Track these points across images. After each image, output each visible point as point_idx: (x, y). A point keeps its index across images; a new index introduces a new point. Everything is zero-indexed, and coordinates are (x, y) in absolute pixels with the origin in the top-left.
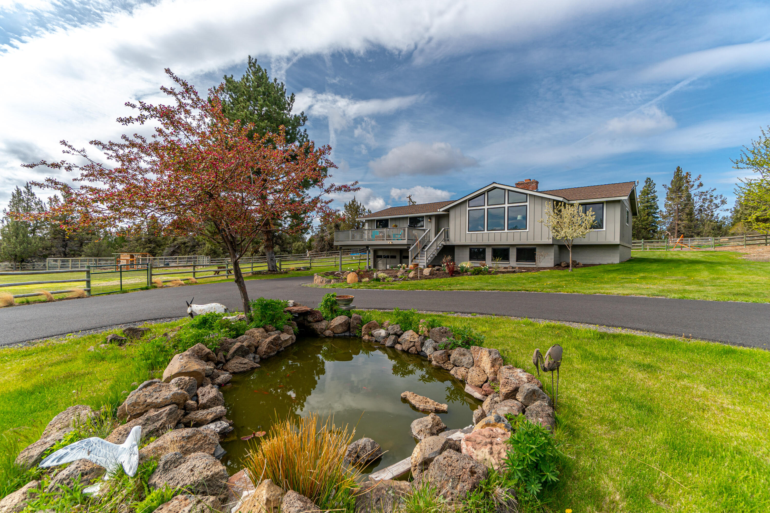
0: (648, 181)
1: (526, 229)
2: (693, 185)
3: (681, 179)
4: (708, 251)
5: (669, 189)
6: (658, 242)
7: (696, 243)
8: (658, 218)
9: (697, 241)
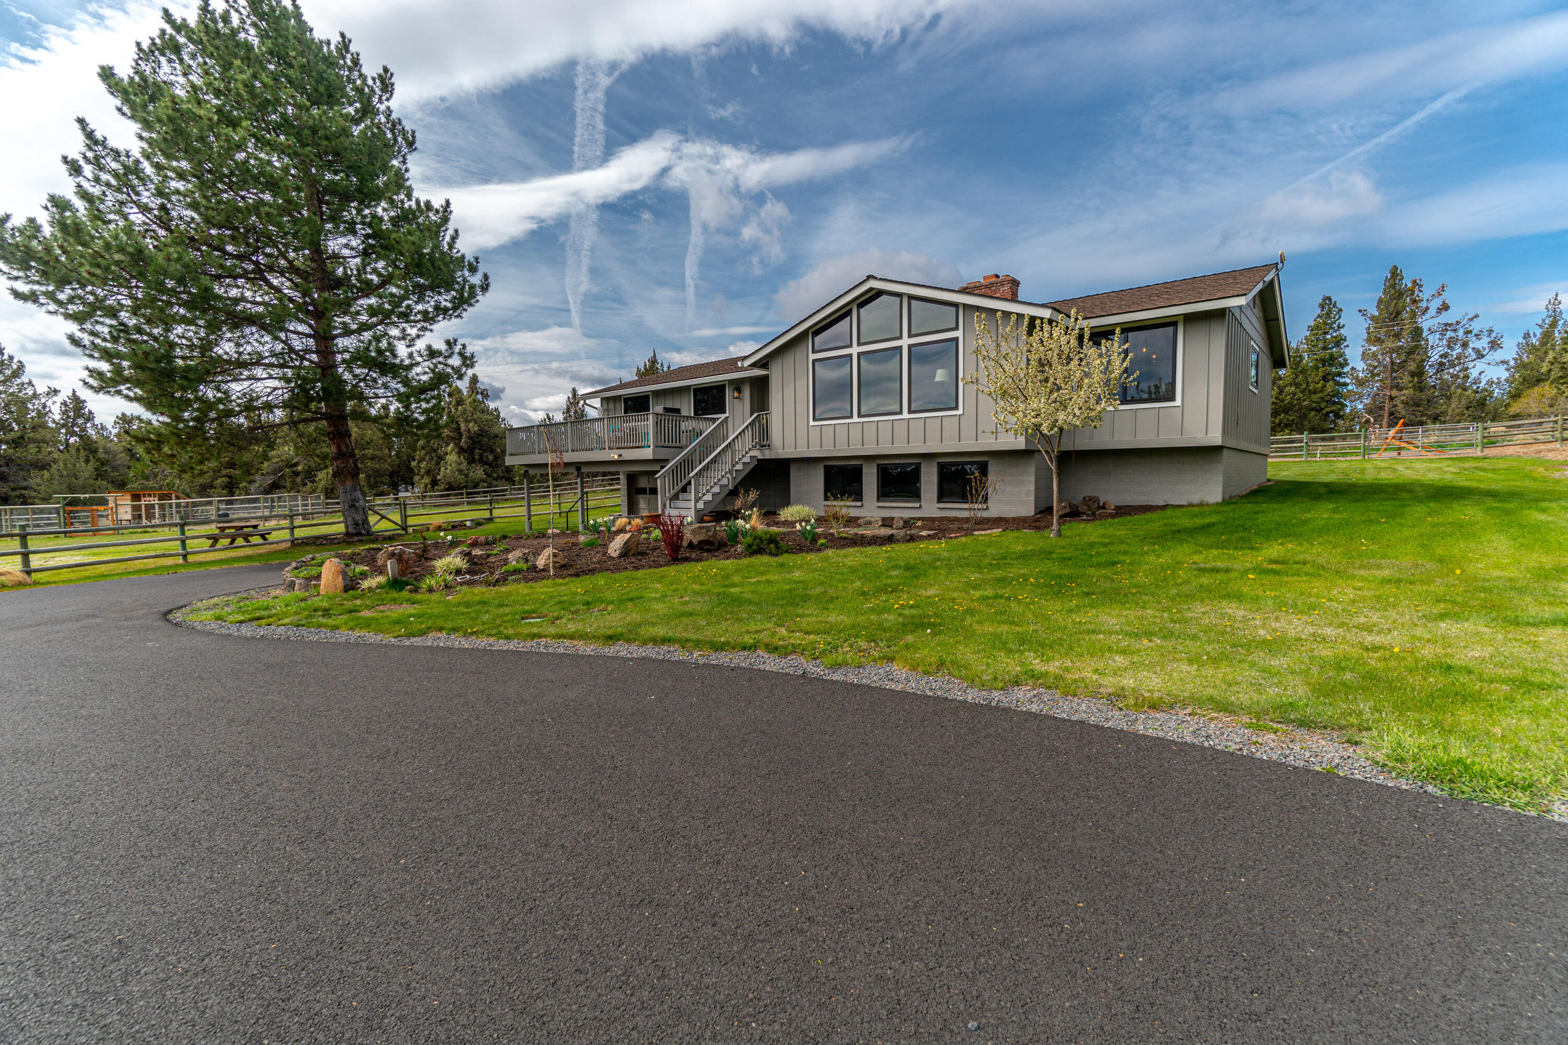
0: (1327, 303)
1: (957, 408)
2: (1428, 308)
3: (1400, 295)
4: (1466, 459)
5: (1373, 318)
6: (1344, 438)
7: (1433, 439)
8: (1345, 385)
9: (1433, 434)
